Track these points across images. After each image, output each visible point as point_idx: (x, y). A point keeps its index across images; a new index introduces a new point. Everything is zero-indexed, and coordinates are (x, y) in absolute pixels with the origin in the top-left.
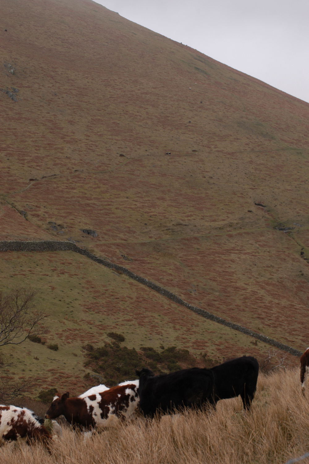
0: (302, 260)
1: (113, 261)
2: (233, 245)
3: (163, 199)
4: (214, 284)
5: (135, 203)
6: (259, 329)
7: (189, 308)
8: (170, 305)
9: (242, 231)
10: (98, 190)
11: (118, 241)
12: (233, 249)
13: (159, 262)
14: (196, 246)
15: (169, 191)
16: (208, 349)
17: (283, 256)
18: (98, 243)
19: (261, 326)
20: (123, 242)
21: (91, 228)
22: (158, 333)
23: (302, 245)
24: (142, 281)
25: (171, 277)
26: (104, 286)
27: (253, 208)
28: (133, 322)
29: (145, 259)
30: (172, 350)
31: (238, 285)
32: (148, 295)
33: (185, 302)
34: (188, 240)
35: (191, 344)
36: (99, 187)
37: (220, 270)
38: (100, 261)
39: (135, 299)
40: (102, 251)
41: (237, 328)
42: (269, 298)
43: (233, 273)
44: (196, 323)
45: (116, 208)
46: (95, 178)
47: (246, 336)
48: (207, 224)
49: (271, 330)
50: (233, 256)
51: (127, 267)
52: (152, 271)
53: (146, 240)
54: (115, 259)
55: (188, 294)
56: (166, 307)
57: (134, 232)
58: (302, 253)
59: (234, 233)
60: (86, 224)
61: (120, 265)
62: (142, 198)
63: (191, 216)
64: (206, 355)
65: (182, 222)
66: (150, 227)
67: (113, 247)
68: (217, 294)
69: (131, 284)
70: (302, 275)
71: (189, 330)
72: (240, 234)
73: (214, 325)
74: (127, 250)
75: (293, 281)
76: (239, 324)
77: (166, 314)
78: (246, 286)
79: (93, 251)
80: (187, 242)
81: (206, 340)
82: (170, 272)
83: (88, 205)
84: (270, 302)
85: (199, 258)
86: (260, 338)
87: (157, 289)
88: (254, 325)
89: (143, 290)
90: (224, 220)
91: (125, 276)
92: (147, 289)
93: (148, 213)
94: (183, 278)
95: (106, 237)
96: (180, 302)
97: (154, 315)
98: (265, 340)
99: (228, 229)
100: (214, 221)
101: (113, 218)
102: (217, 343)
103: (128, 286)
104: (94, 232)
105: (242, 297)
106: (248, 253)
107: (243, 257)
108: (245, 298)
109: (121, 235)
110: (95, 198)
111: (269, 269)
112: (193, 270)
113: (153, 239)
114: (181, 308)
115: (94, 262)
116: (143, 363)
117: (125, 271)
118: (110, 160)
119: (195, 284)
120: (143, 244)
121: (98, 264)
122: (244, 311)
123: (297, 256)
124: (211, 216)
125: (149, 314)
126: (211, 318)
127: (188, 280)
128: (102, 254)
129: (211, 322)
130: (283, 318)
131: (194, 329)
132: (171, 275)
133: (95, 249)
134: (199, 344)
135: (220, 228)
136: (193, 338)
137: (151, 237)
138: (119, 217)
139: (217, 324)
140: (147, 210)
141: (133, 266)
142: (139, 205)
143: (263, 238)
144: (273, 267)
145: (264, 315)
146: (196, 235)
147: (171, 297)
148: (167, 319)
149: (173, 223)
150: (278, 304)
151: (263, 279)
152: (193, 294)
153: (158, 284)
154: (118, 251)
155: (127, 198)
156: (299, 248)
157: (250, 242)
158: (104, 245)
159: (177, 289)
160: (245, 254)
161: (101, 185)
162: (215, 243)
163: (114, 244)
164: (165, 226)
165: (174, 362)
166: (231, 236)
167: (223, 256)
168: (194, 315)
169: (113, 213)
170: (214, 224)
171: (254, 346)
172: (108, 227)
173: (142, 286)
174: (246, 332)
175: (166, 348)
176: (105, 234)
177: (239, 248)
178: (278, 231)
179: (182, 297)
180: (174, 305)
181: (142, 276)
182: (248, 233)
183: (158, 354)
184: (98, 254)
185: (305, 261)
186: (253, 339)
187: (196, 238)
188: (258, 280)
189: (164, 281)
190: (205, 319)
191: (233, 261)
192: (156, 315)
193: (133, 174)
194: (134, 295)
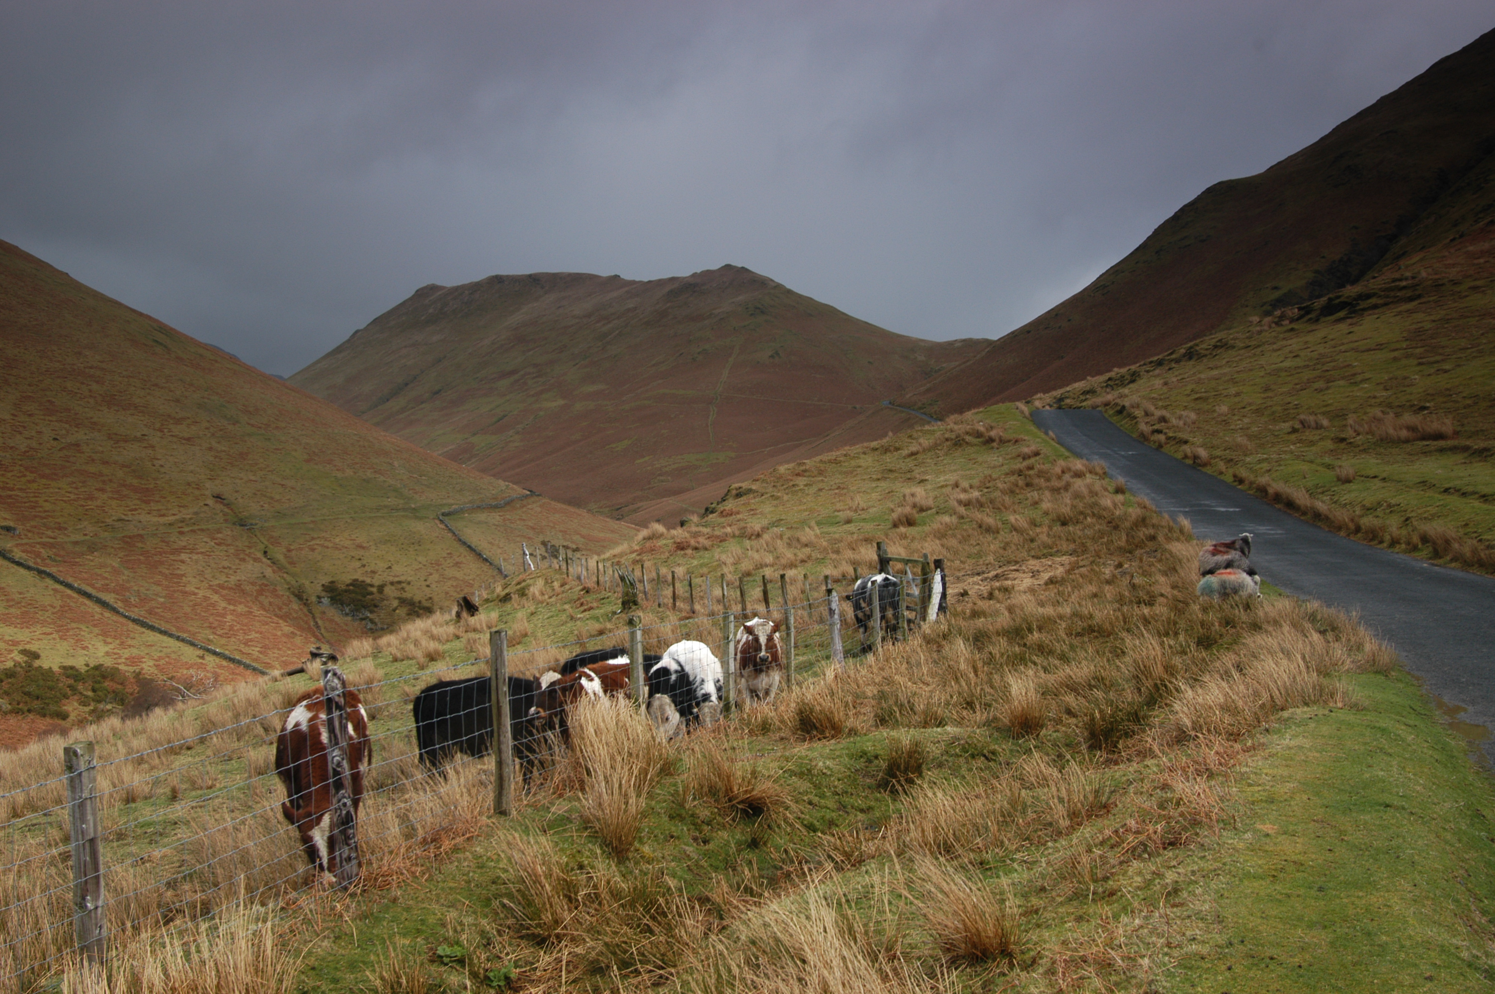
0: (264, 560)
1: (35, 563)
2: (184, 544)
3: (102, 490)
4: (159, 589)
5: (68, 495)
6: (209, 640)
7: (126, 617)
8: (102, 614)
9: (196, 527)
10: (23, 479)
11: (45, 540)
12: (184, 548)
13: (92, 564)
14: (140, 545)
15: (111, 481)
16: (144, 665)
17: (242, 556)
18: (20, 541)
19: (211, 637)
20: (51, 540)
21: (12, 524)
22: (83, 648)
23: (266, 543)
24: (69, 586)
25: (106, 582)
26: (20, 593)
27: (210, 502)
28: (53, 636)
29: (78, 560)
30: (97, 668)
31: (187, 589)
32: (76, 603)
33: (121, 610)
34: (130, 537)
35: (124, 661)
36: (25, 476)
37: (167, 572)
38: (19, 564)
39: (58, 608)
40: (23, 551)
41: (183, 640)
42: (223, 604)
43: (183, 575)
44: (132, 635)
45: (46, 501)
46: (21, 465)
47: (192, 648)
48: (156, 519)
49: (223, 641)
50: (183, 556)
51: (53, 570)
52: (85, 575)
53: (79, 537)
54: (39, 560)
55: (126, 602)
56: (97, 616)
57: (66, 529)
58: (265, 553)
59: (186, 529)
60: (5, 519)
61: (43, 568)
62: (77, 488)
63: (136, 510)
64: (140, 673)
65: (123, 517)
66: (86, 523)
67: (38, 546)
68: (162, 600)
69: (54, 590)
70: (264, 576)
71: (122, 643)
72: (193, 531)
73: (152, 637)
74: (54, 550)
75: (253, 584)
76: (185, 635)
77: (95, 626)
78: (196, 591)
79: (12, 551)
80: (128, 540)
81: (142, 654)
82: (106, 575)
83: (10, 497)
84: (225, 608)
85: (141, 558)
86: (208, 650)
87: (89, 596)
88: (204, 634)
89: (70, 597)
90: (174, 515)
91: (49, 582)
92: (75, 595)
93: (83, 506)
94: (121, 582)
95: (30, 535)
96: (115, 610)
97: (81, 626)
98: (215, 653)
99: (180, 525)
100: (164, 515)
101: (40, 512)
102: (156, 657)
103: (52, 592)
104: (15, 529)
105: (191, 603)
106: (202, 553)
107: (195, 557)
108: (195, 605)
109: (49, 533)
110: (20, 489)
111: (226, 571)
112: (135, 572)
113: (88, 538)
114: (115, 618)
115: (11, 565)
116: (61, 685)
117: (49, 575)
118: (40, 444)
119: (136, 588)
120: (76, 543)
121: (16, 567)
122: (192, 619)
123: (259, 555)
124: (159, 510)
125: (74, 625)
126: (152, 628)
127: (128, 585)
128: (24, 555)
129: (151, 633)
130: (238, 626)
131: (130, 642)
132: (107, 578)
133: (15, 550)
134: (133, 661)
135: (170, 524)
136: (126, 653)
137: (86, 535)
138: (48, 511)
139: (158, 635)
140: (82, 503)
141: (61, 569)
142: (73, 496)
143: (220, 535)
144: (230, 568)
145: (216, 624)
146: (141, 532)
147: (104, 604)
148: (96, 630)
149: (114, 518)
150: (234, 610)
151: (217, 582)
152: (132, 600)
153: (89, 590)
154: (42, 550)
155: (59, 489)
156: (262, 547)
157: (205, 540)
158: (27, 544)
159: (113, 595)
160: (198, 553)
161: (28, 473)
162: (163, 541)
163: (39, 543)
164: (103, 522)
165: (100, 682)
166: (181, 533)
167: (172, 557)
168: (131, 625)
169: (41, 507)
170: (162, 520)
171: (201, 661)
172: (33, 523)
173: (69, 592)
174: (193, 644)
175: (92, 665)
176: (29, 531)
177: (191, 547)
178: (238, 527)
179: (119, 605)
180: (107, 614)
181: (70, 580)
182: (202, 530)
183: (81, 673)
184: (18, 555)
185: (269, 562)
186: (201, 652)
187: (141, 536)
188: (211, 583)
189: (98, 585)
190: (144, 630)
191: (183, 562)
192: (83, 627)
193: (68, 462)
194: (58, 603)
